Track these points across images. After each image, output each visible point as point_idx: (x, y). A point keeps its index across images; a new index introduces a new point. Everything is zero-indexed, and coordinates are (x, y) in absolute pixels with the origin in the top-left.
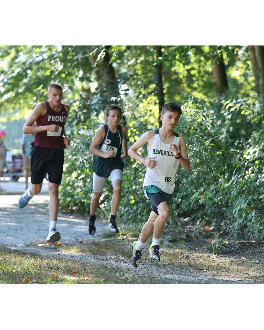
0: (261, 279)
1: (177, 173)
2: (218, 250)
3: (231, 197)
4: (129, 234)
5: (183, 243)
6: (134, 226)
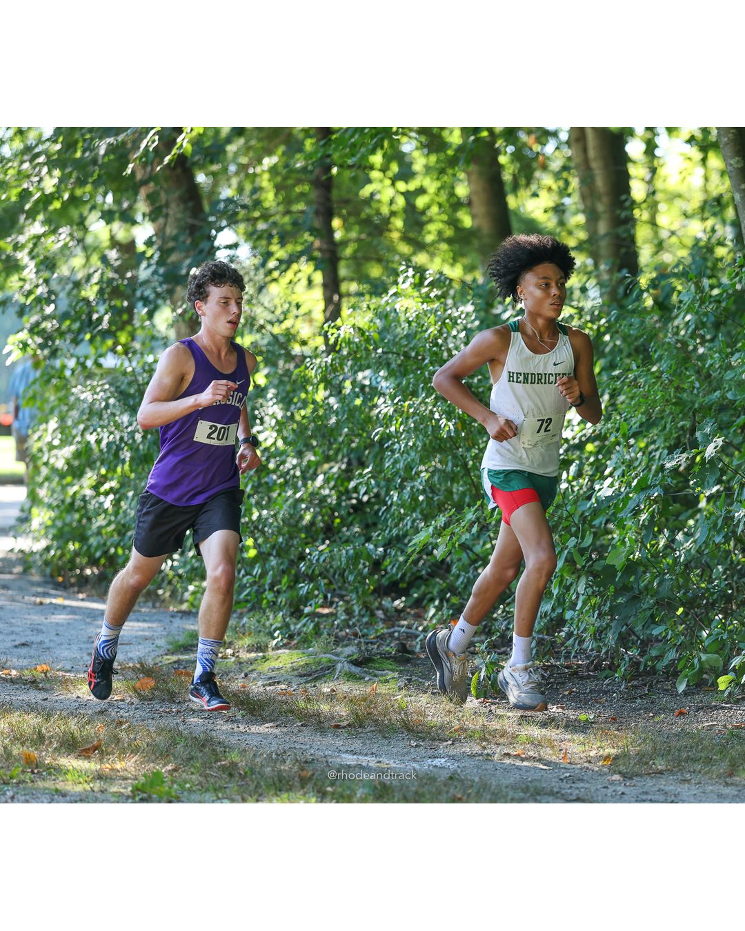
0: (603, 766)
1: (373, 477)
2: (486, 687)
4: (240, 643)
5: (390, 667)
6: (253, 621)
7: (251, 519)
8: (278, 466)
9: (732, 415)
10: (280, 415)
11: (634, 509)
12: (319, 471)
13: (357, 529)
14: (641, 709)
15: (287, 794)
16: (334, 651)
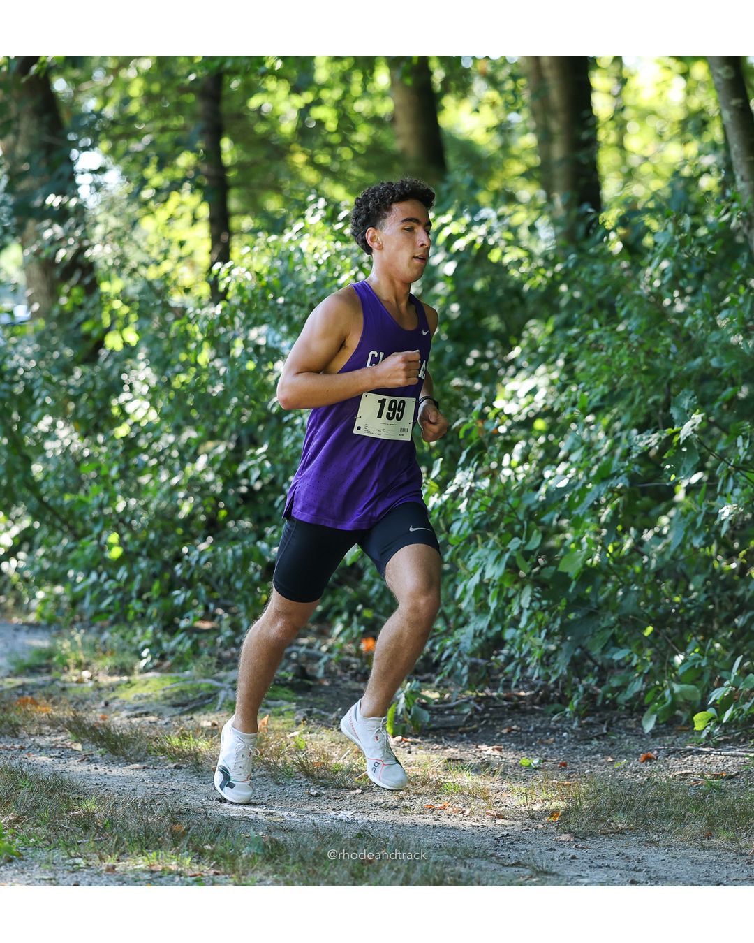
0: (549, 823)
2: (405, 722)
3: (451, 540)
4: (100, 663)
5: (286, 696)
6: (117, 636)
7: (115, 511)
8: (150, 445)
9: (719, 387)
10: (153, 381)
11: (593, 504)
12: (202, 450)
13: (246, 524)
14: (597, 752)
15: (155, 853)
16: (217, 675)
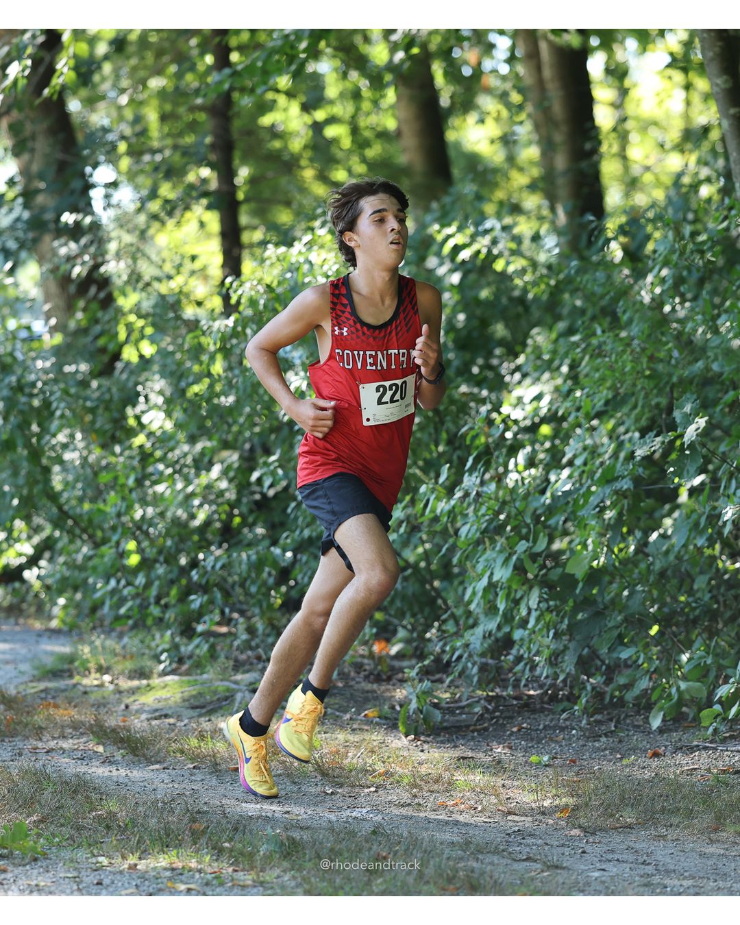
0: (559, 818)
1: (280, 466)
2: (417, 722)
3: (459, 544)
4: (121, 667)
6: (136, 641)
7: (132, 518)
8: (166, 454)
9: (719, 391)
10: (168, 391)
11: (597, 506)
12: (215, 459)
13: (260, 531)
14: (606, 749)
15: (175, 851)
16: (233, 678)
